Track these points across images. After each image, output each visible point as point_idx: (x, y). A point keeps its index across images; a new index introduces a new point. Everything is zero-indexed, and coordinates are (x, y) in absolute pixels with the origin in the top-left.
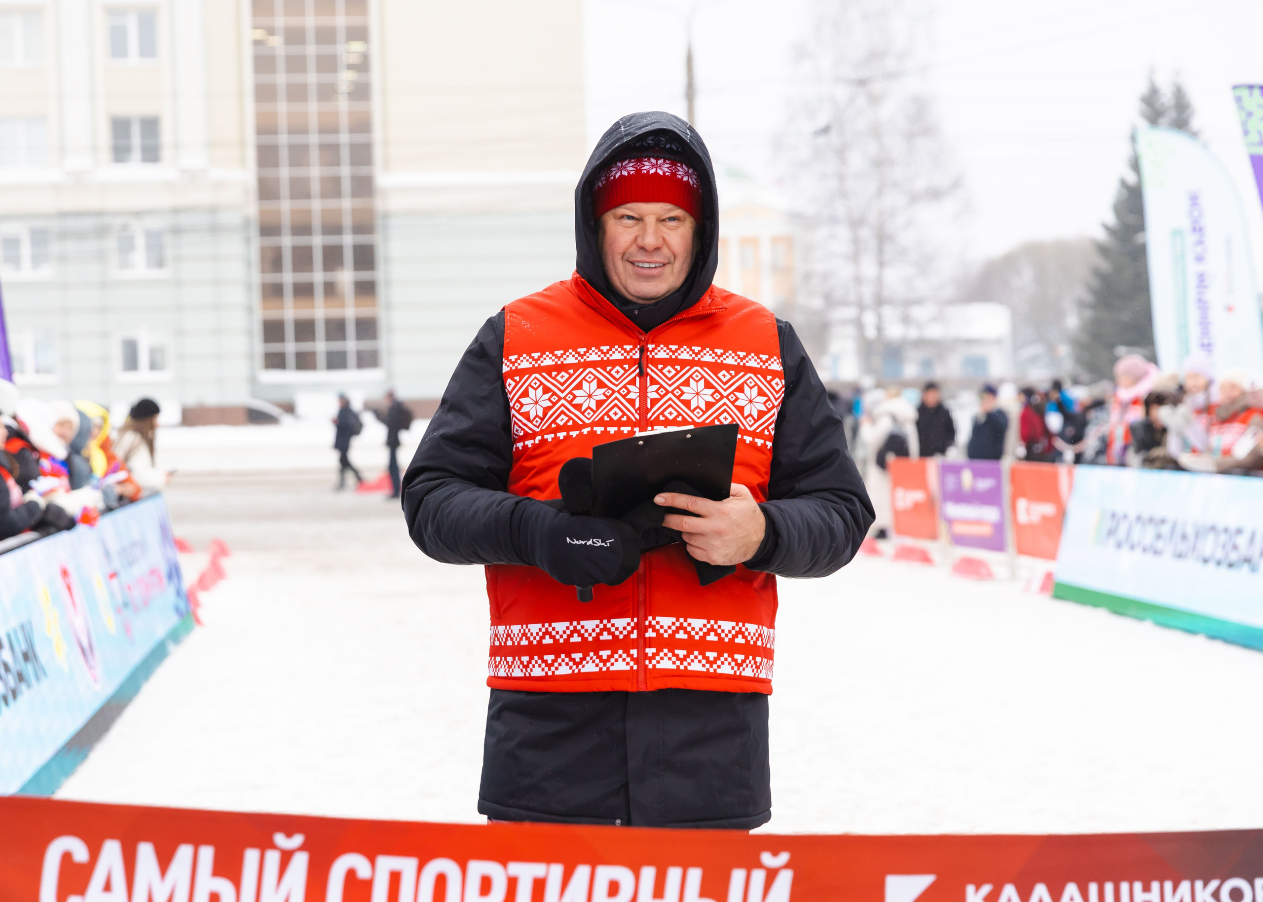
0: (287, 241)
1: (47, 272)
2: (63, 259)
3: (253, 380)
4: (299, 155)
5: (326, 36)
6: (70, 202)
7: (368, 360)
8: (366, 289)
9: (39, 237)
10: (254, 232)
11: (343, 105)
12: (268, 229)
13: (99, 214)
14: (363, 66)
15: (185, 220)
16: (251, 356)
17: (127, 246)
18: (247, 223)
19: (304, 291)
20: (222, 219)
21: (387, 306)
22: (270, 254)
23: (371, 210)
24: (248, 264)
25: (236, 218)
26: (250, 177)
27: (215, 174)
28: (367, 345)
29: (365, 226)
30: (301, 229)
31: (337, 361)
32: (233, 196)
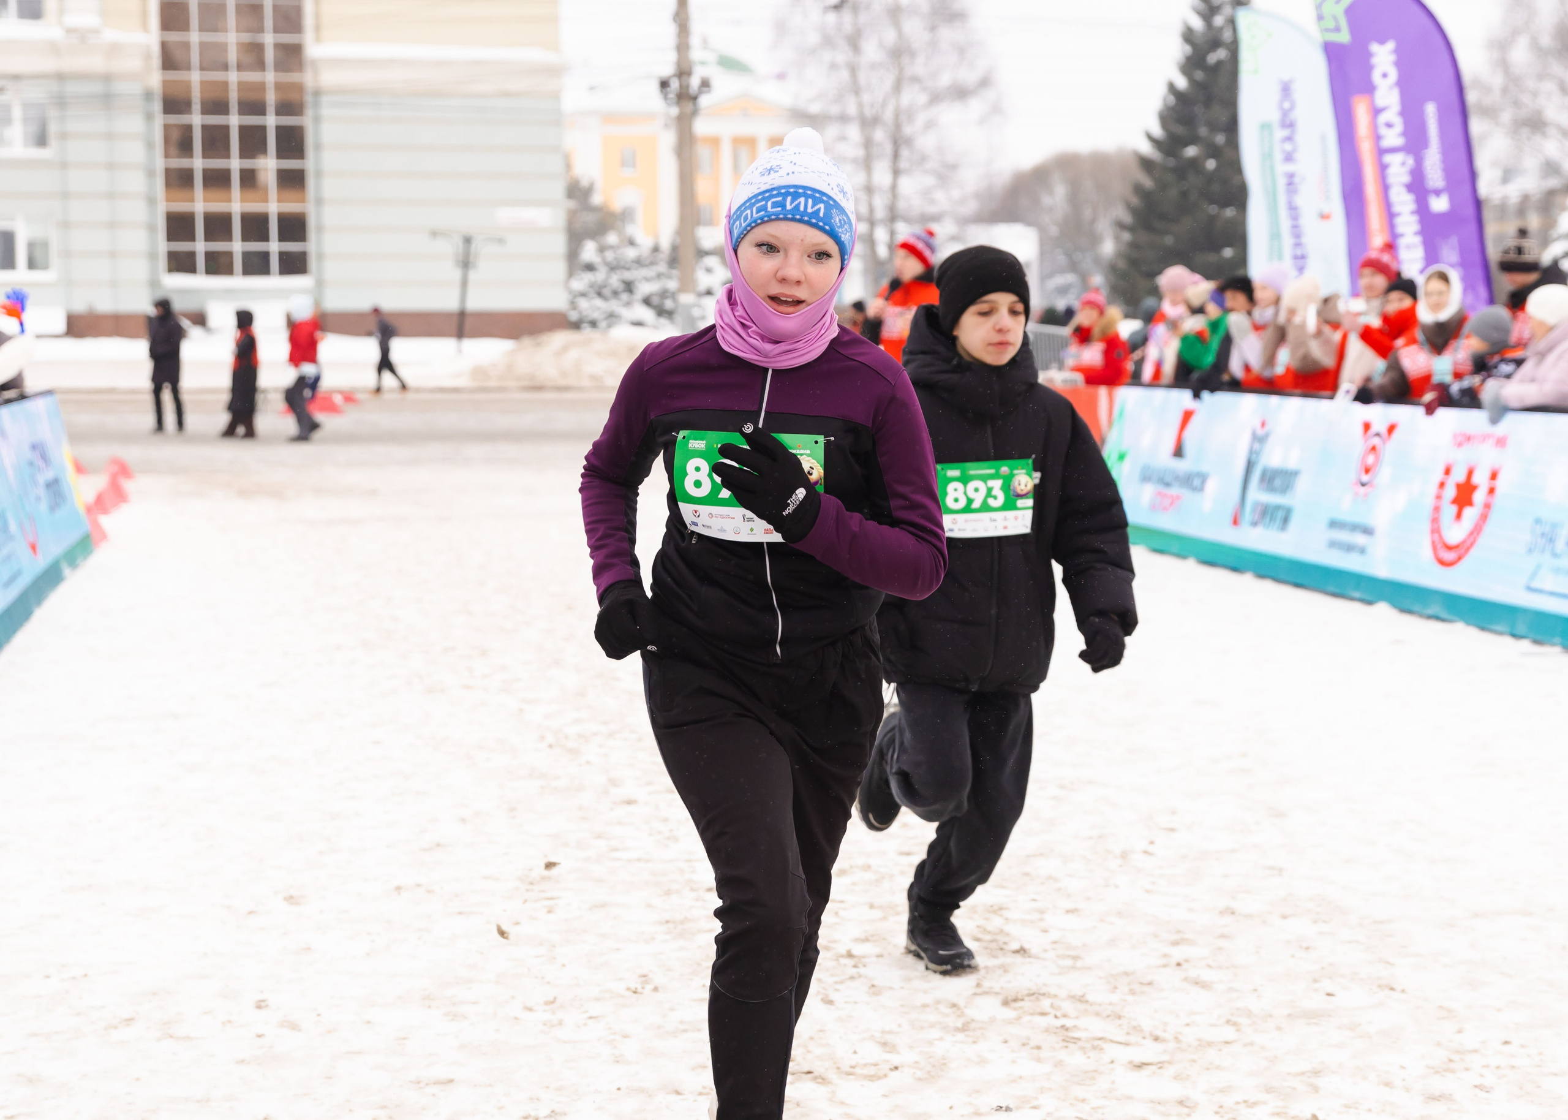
0: (197, 119)
3: (154, 283)
4: (212, 17)
7: (294, 265)
8: (293, 180)
10: (157, 106)
12: (175, 104)
15: (73, 89)
16: (152, 256)
18: (148, 95)
19: (217, 180)
20: (119, 87)
21: (319, 202)
22: (175, 135)
23: (299, 88)
24: (150, 145)
25: (134, 88)
26: (151, 37)
27: (110, 35)
28: (292, 247)
29: (290, 106)
30: (215, 106)
31: (258, 264)
32: (133, 64)
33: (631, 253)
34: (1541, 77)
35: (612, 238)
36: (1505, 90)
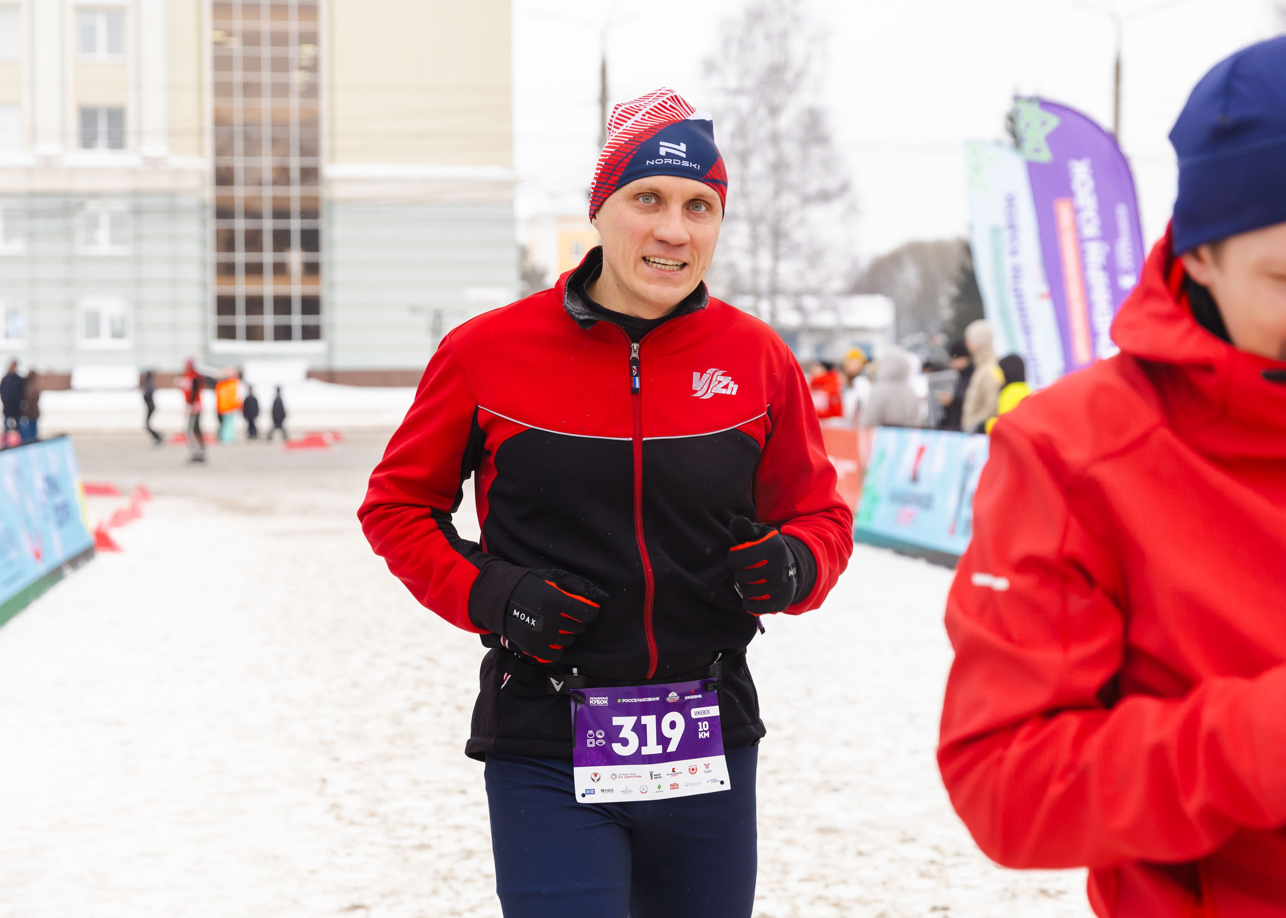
0: (240, 225)
1: (17, 246)
2: (32, 236)
4: (252, 145)
5: (280, 39)
7: (312, 333)
8: (312, 269)
10: (210, 215)
11: (295, 102)
12: (224, 212)
13: (69, 195)
14: (313, 67)
15: (145, 202)
16: (204, 328)
17: (93, 225)
18: (203, 207)
19: (254, 270)
20: (180, 202)
21: (331, 286)
22: (224, 235)
23: (318, 199)
24: (204, 244)
25: (193, 202)
26: (208, 162)
27: (174, 161)
28: (311, 320)
29: (312, 212)
30: (252, 214)
31: (283, 333)
32: (190, 182)
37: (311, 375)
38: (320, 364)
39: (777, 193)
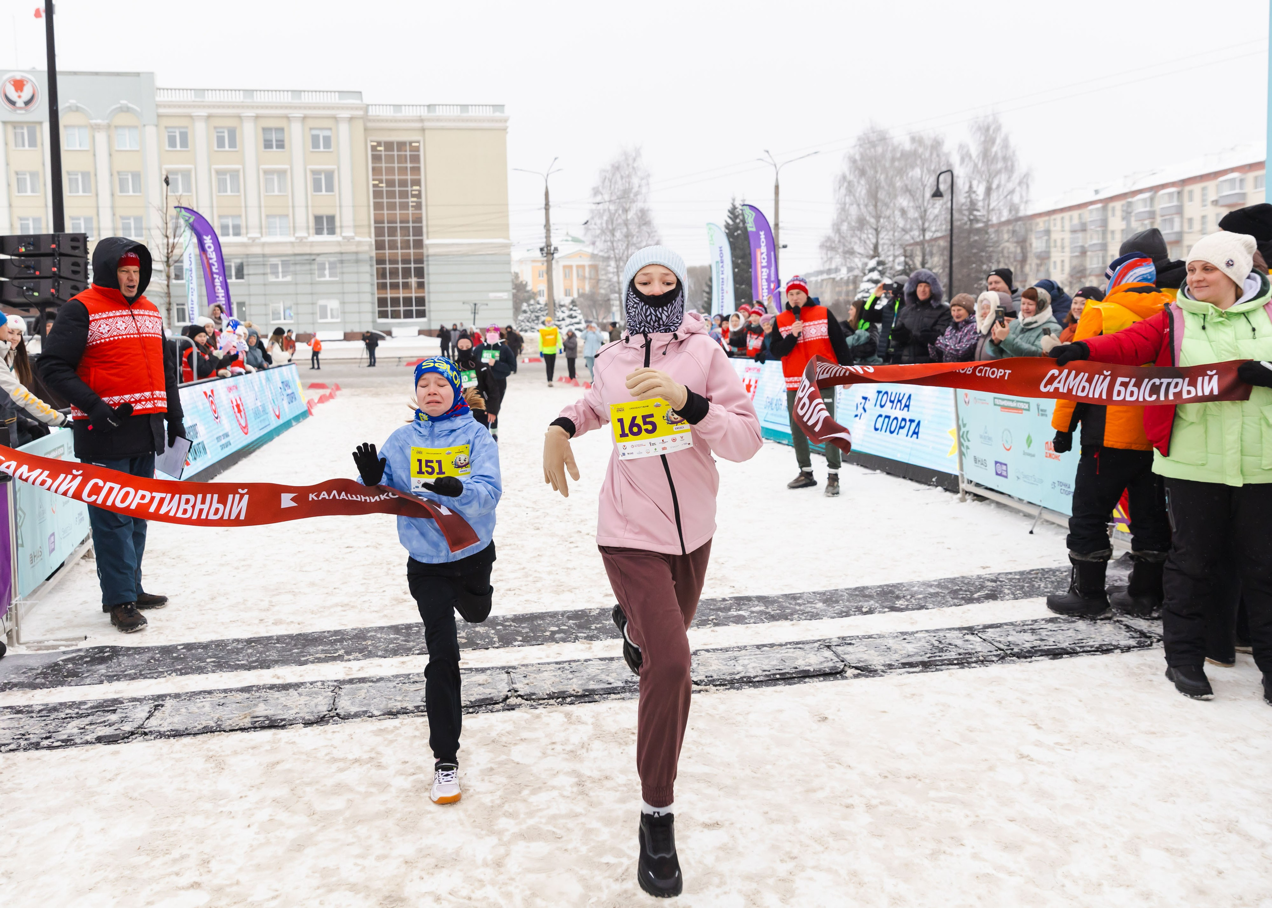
0: (387, 266)
1: (289, 278)
2: (295, 273)
3: (374, 322)
4: (392, 231)
5: (403, 183)
6: (298, 250)
7: (421, 314)
8: (421, 285)
9: (285, 264)
10: (374, 262)
11: (411, 211)
12: (380, 261)
13: (310, 254)
14: (419, 196)
15: (345, 257)
16: (373, 313)
17: (322, 268)
18: (371, 258)
19: (395, 286)
20: (361, 257)
21: (429, 293)
22: (381, 271)
23: (422, 254)
24: (372, 275)
25: (366, 257)
26: (372, 240)
27: (357, 239)
28: (420, 308)
29: (419, 260)
30: (393, 261)
31: (409, 314)
32: (366, 248)
33: (538, 306)
34: (852, 236)
35: (532, 302)
36: (839, 241)
37: (421, 332)
38: (425, 327)
39: (627, 248)
